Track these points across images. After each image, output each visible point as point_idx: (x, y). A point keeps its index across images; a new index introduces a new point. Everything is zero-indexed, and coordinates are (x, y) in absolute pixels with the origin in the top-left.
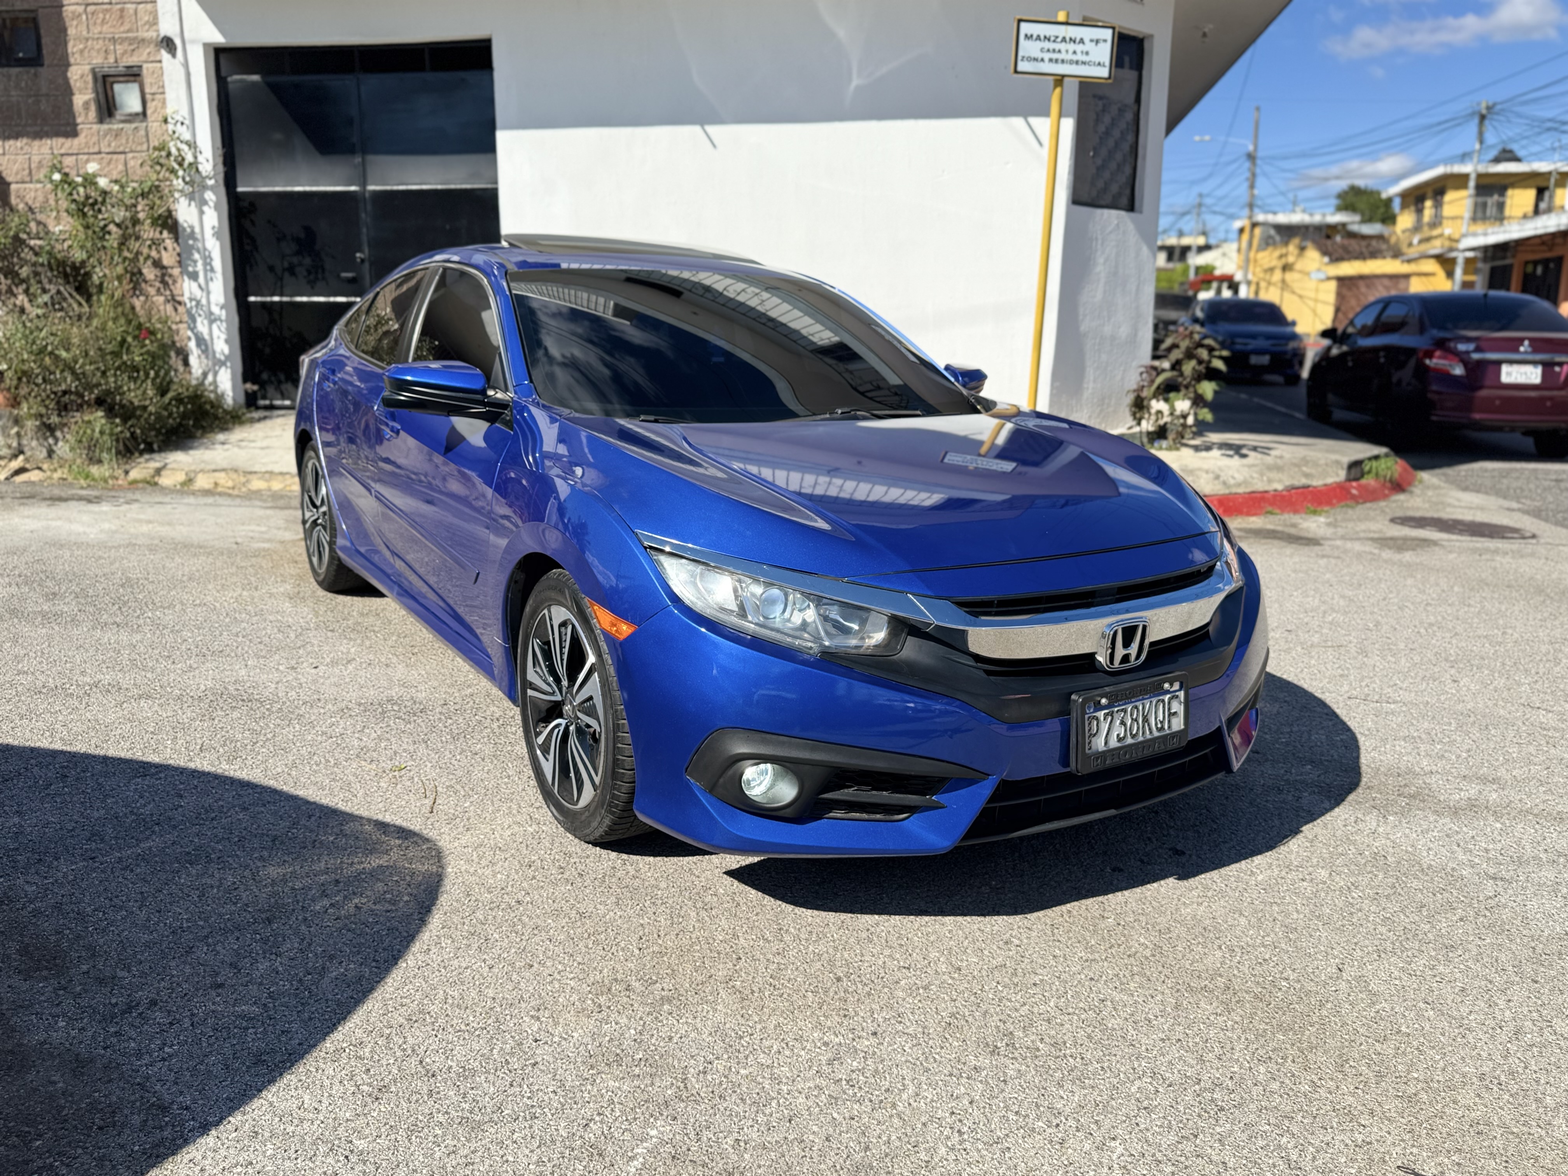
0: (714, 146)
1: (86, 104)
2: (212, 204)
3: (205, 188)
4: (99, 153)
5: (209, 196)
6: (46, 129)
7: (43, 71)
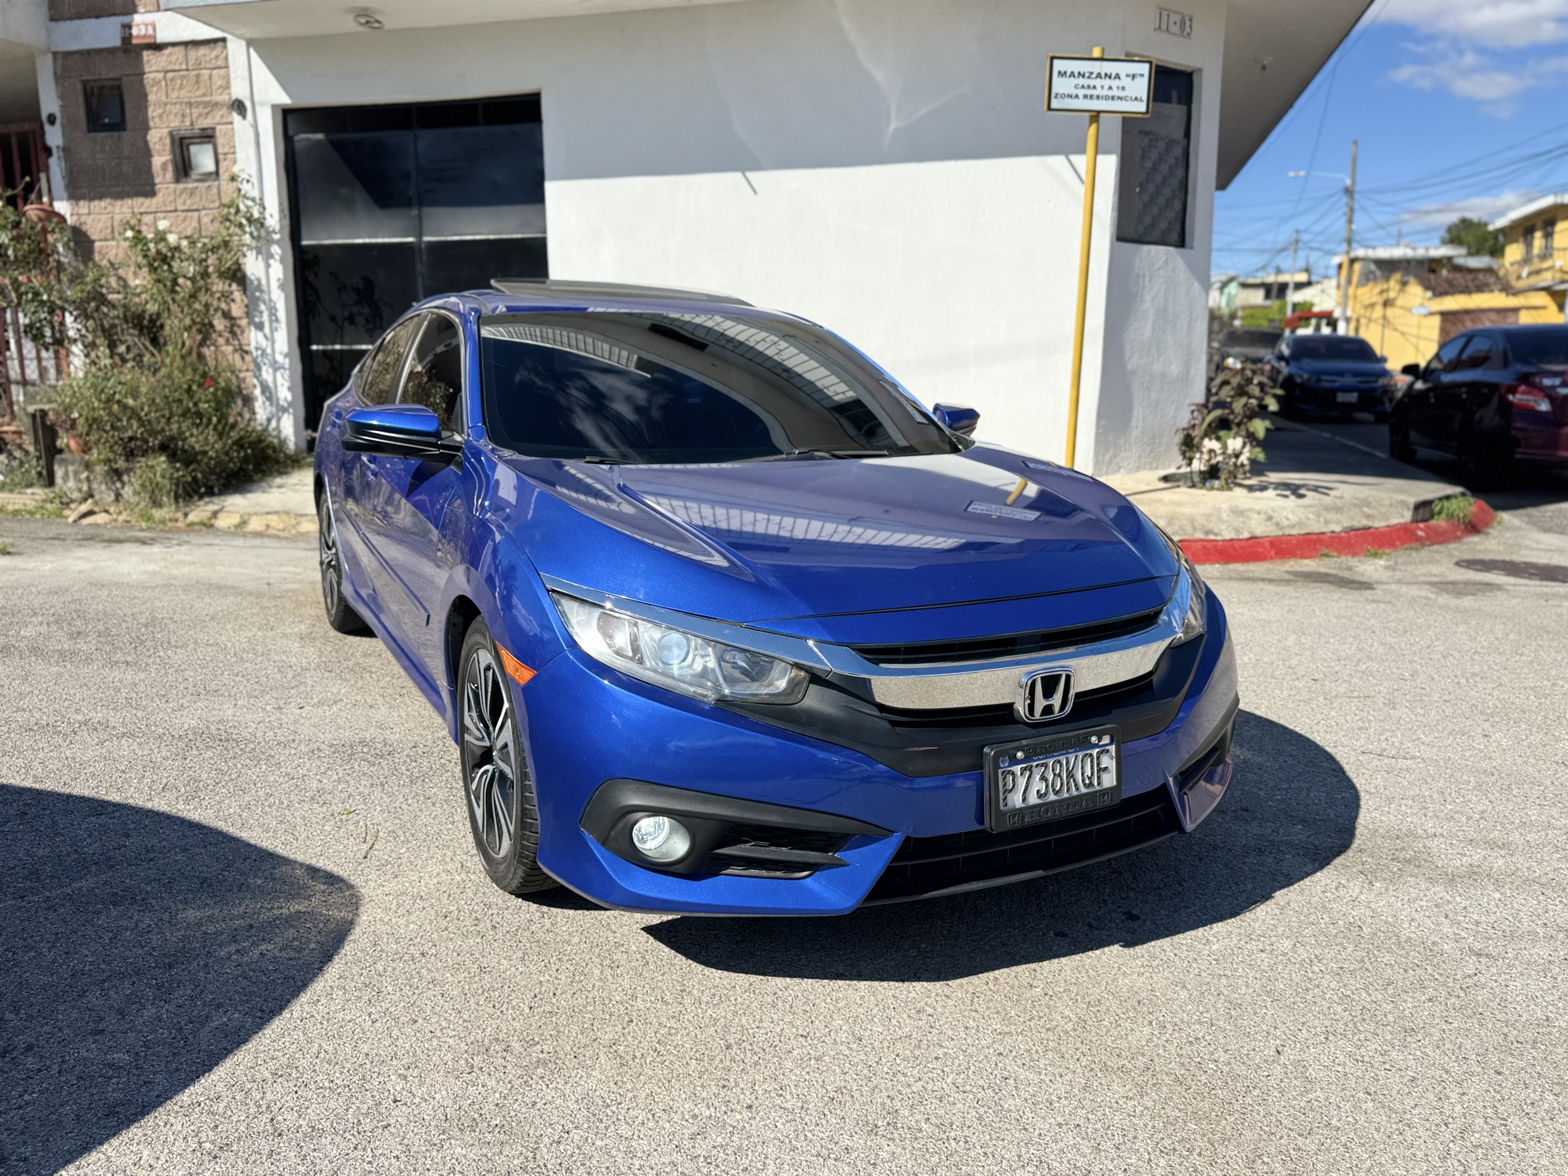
0: (755, 192)
1: (164, 166)
2: (277, 257)
3: (270, 242)
4: (175, 211)
5: (276, 249)
6: (127, 189)
7: (127, 136)
